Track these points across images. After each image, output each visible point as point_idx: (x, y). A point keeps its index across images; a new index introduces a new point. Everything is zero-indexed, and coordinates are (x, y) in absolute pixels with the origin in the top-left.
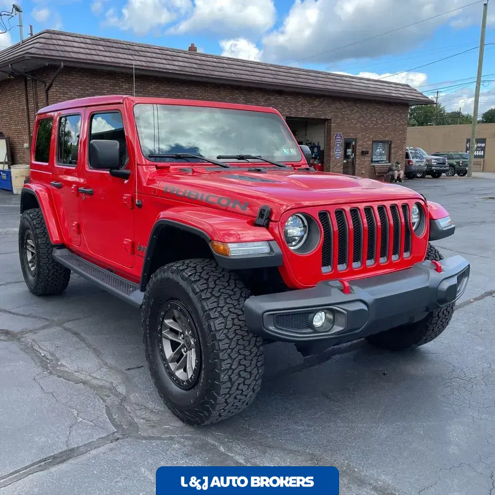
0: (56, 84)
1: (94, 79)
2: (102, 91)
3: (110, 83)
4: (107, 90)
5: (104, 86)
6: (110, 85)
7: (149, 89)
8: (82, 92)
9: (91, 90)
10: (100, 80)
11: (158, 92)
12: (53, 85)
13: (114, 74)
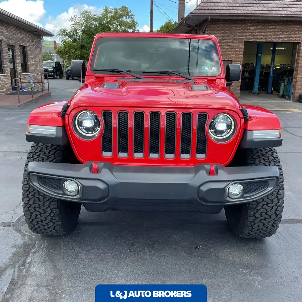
0: (207, 31)
1: (231, 26)
2: (236, 33)
3: (242, 27)
4: (239, 32)
5: (237, 29)
6: (241, 28)
7: (268, 29)
8: (222, 34)
9: (229, 33)
10: (235, 26)
11: (275, 31)
12: (206, 31)
13: (245, 21)
